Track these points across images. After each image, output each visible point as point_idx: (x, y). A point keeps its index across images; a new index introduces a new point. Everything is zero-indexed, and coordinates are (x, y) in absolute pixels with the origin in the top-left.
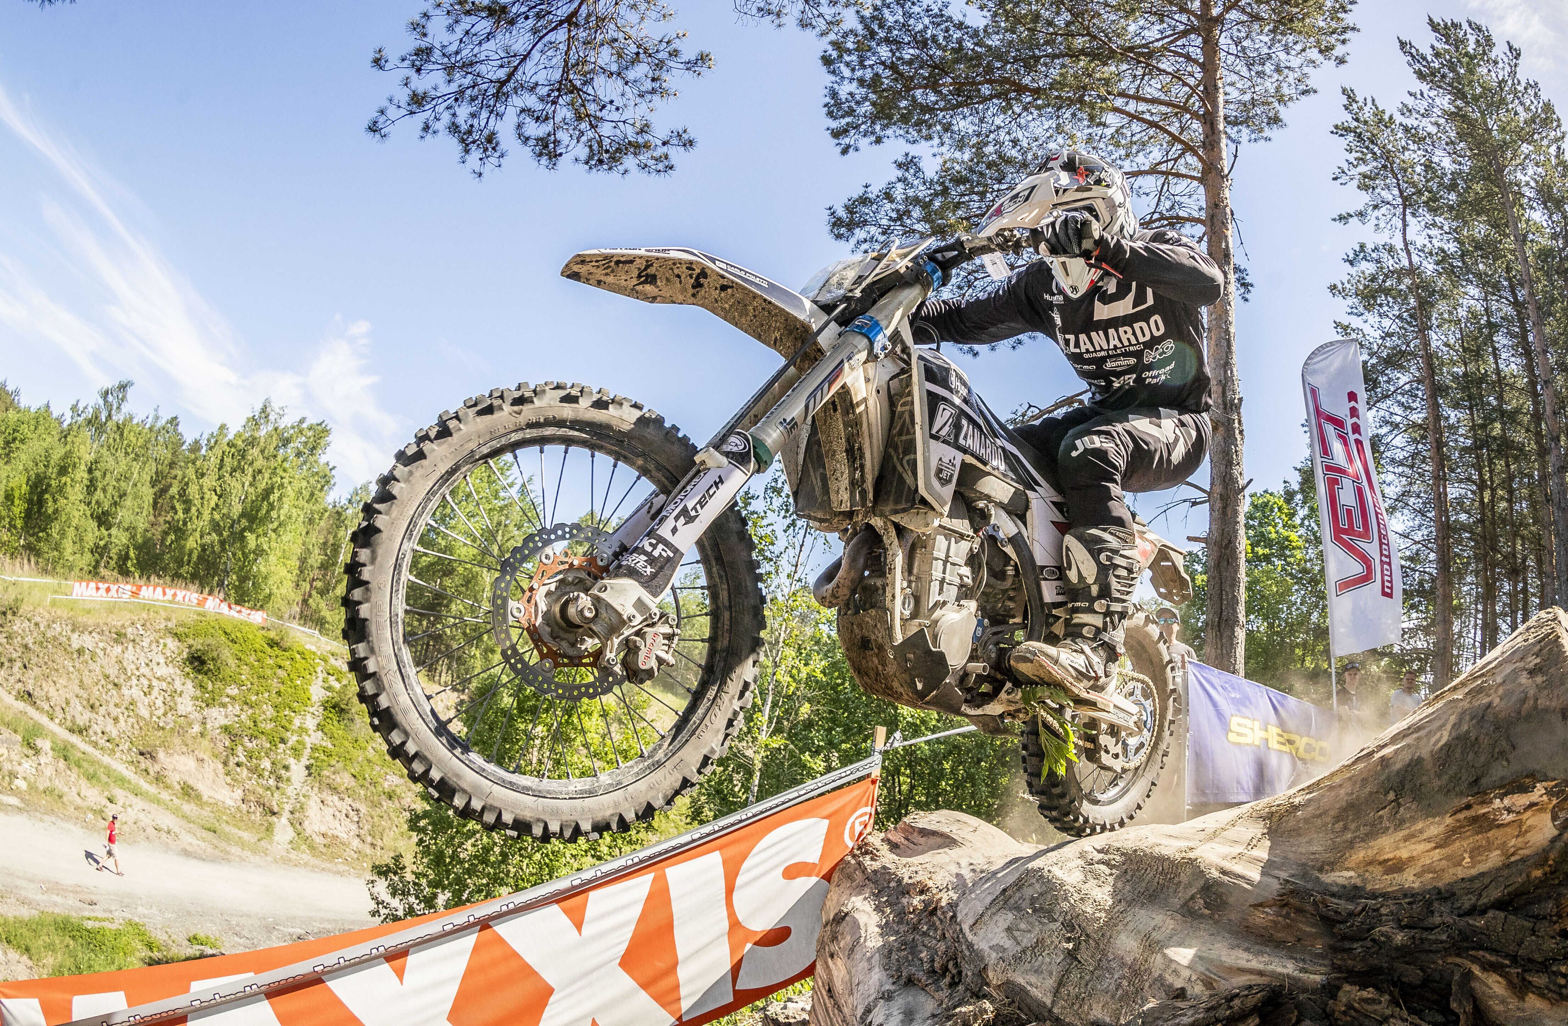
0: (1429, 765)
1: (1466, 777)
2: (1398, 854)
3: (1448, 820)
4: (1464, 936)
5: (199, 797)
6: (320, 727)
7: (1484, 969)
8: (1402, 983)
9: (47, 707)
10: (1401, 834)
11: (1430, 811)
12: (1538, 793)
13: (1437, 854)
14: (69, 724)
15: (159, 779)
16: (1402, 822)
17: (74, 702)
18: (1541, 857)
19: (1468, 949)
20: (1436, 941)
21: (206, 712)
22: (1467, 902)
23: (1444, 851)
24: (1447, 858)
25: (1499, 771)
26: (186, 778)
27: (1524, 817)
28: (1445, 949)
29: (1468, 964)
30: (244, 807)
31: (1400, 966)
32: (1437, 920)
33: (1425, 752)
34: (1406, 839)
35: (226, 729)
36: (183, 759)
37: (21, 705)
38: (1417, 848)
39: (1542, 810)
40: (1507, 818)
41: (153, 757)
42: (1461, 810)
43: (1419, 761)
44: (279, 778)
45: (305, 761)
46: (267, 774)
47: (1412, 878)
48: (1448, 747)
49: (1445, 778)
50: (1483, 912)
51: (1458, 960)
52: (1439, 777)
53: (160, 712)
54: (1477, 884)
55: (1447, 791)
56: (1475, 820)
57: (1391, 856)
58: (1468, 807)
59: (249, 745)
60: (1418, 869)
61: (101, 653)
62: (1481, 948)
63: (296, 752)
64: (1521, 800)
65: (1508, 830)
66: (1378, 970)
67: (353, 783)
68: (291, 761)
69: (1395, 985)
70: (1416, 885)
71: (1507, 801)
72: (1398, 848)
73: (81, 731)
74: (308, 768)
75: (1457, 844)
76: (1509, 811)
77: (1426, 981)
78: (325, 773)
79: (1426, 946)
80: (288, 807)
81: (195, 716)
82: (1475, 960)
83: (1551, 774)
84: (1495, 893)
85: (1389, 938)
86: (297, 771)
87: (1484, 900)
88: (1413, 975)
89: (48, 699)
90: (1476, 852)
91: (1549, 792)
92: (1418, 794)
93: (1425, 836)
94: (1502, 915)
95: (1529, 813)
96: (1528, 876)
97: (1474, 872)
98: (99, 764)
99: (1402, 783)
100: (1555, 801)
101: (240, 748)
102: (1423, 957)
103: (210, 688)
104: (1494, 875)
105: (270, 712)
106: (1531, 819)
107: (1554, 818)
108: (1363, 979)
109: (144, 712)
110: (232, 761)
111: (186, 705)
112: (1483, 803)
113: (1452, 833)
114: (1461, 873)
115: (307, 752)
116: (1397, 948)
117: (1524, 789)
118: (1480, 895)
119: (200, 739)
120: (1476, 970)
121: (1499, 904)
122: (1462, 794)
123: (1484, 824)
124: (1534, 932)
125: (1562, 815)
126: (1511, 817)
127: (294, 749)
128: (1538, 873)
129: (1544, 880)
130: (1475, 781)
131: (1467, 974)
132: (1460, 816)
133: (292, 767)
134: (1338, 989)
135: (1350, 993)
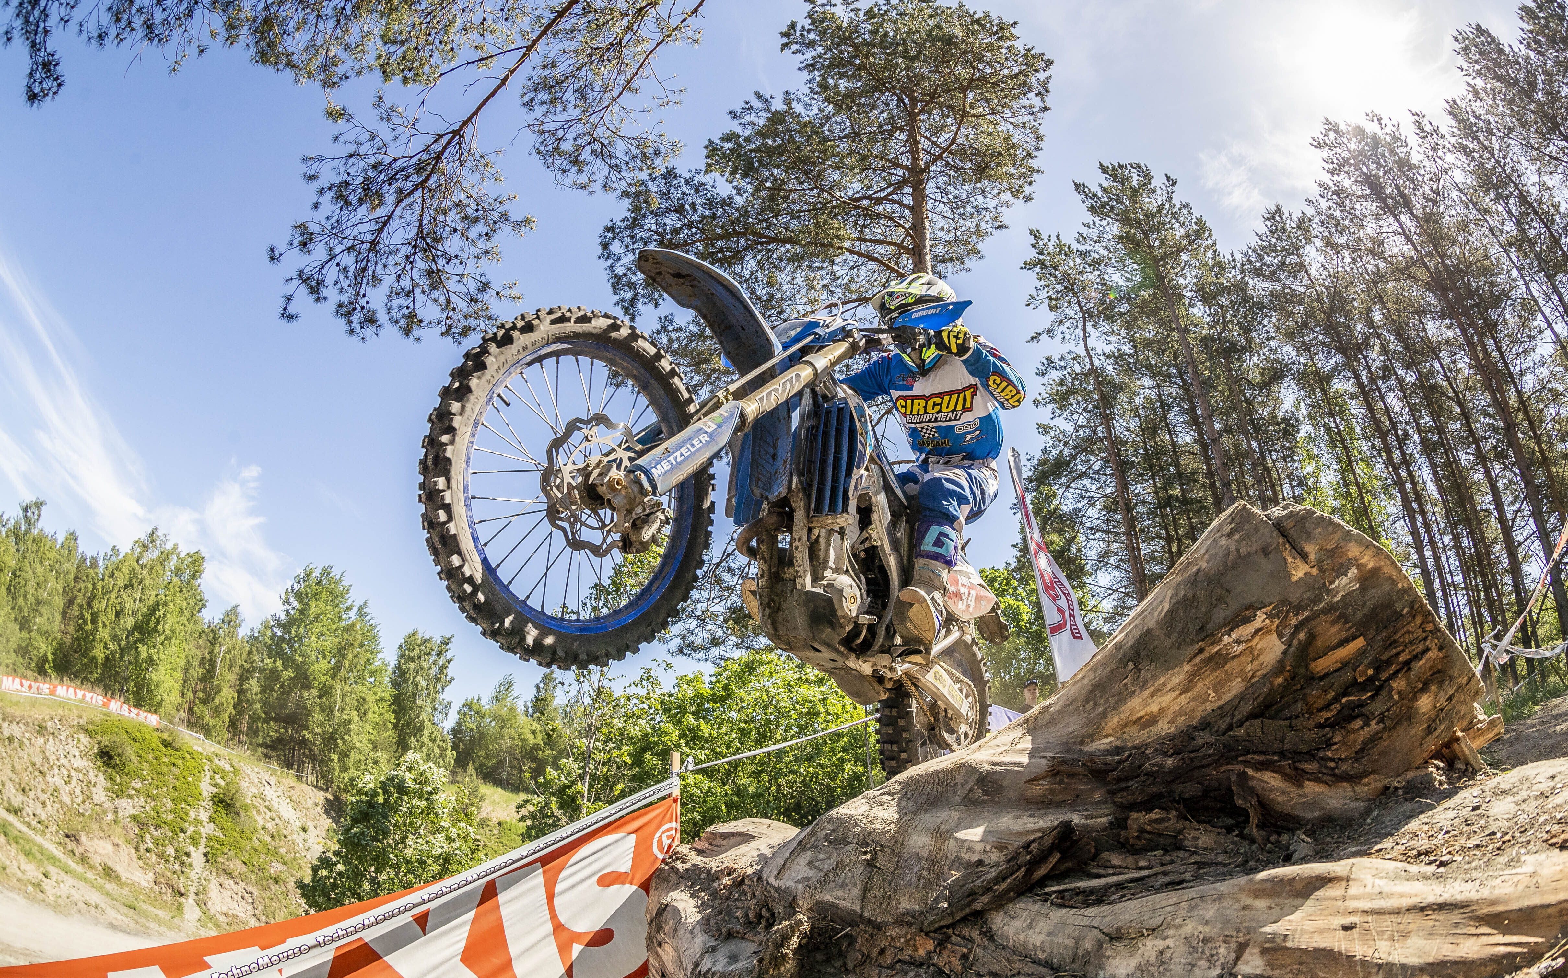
0: (1158, 632)
1: (1192, 628)
2: (1148, 709)
3: (1187, 667)
4: (1229, 748)
5: (118, 877)
6: (212, 819)
7: (1257, 769)
8: (1185, 800)
10: (1147, 692)
11: (1168, 665)
12: (1260, 619)
13: (1183, 699)
14: (5, 804)
15: (83, 859)
16: (1145, 684)
17: (9, 785)
18: (1279, 669)
19: (1237, 757)
20: (1205, 757)
21: (117, 802)
22: (1223, 725)
23: (1189, 695)
24: (1195, 699)
25: (1220, 614)
26: (106, 860)
27: (1253, 643)
28: (1216, 761)
29: (1240, 768)
30: (156, 889)
32: (1200, 742)
33: (1151, 623)
34: (1152, 695)
35: (134, 819)
36: (101, 842)
38: (1165, 700)
39: (1269, 632)
40: (1238, 649)
41: (77, 840)
42: (1195, 656)
43: (1149, 632)
44: (183, 865)
45: (202, 850)
46: (172, 860)
47: (1166, 726)
48: (1170, 611)
49: (1174, 636)
50: (1241, 724)
51: (1229, 767)
52: (1168, 635)
53: (79, 801)
54: (1228, 708)
55: (1178, 645)
56: (1210, 659)
57: (1143, 713)
58: (1201, 651)
59: (155, 834)
60: (1170, 717)
61: (27, 743)
62: (1248, 753)
63: (195, 841)
64: (1246, 630)
65: (1242, 658)
66: (1160, 796)
67: (244, 869)
68: (191, 849)
69: (1178, 802)
70: (1172, 730)
71: (1234, 635)
72: (1147, 705)
73: (16, 812)
74: (205, 855)
75: (1200, 685)
76: (1238, 642)
77: (1206, 793)
78: (220, 859)
79: (1197, 763)
80: (193, 890)
81: (108, 805)
82: (1246, 763)
83: (1267, 601)
84: (1246, 708)
85: (1160, 766)
86: (197, 857)
87: (1238, 717)
88: (1192, 789)
90: (1218, 687)
91: (1269, 616)
92: (1153, 657)
93: (1169, 687)
94: (1258, 722)
95: (1257, 638)
96: (1271, 684)
97: (1220, 703)
99: (1138, 654)
100: (1277, 622)
101: (148, 837)
102: (1196, 773)
103: (119, 782)
104: (1241, 697)
105: (170, 805)
106: (1259, 643)
107: (1280, 636)
108: (1147, 806)
109: (66, 799)
110: (142, 847)
111: (100, 796)
112: (1212, 644)
113: (1193, 678)
114: (1209, 707)
115: (203, 842)
116: (1170, 772)
117: (1247, 620)
118: (1233, 715)
119: (114, 826)
120: (1251, 772)
121: (1253, 716)
122: (1193, 642)
123: (1219, 660)
124: (1291, 728)
125: (1287, 632)
126: (1242, 647)
127: (192, 838)
128: (1280, 680)
129: (1286, 687)
130: (1202, 628)
131: (1243, 776)
132: (1197, 660)
133: (193, 854)
134: (1126, 819)
135: (1139, 819)
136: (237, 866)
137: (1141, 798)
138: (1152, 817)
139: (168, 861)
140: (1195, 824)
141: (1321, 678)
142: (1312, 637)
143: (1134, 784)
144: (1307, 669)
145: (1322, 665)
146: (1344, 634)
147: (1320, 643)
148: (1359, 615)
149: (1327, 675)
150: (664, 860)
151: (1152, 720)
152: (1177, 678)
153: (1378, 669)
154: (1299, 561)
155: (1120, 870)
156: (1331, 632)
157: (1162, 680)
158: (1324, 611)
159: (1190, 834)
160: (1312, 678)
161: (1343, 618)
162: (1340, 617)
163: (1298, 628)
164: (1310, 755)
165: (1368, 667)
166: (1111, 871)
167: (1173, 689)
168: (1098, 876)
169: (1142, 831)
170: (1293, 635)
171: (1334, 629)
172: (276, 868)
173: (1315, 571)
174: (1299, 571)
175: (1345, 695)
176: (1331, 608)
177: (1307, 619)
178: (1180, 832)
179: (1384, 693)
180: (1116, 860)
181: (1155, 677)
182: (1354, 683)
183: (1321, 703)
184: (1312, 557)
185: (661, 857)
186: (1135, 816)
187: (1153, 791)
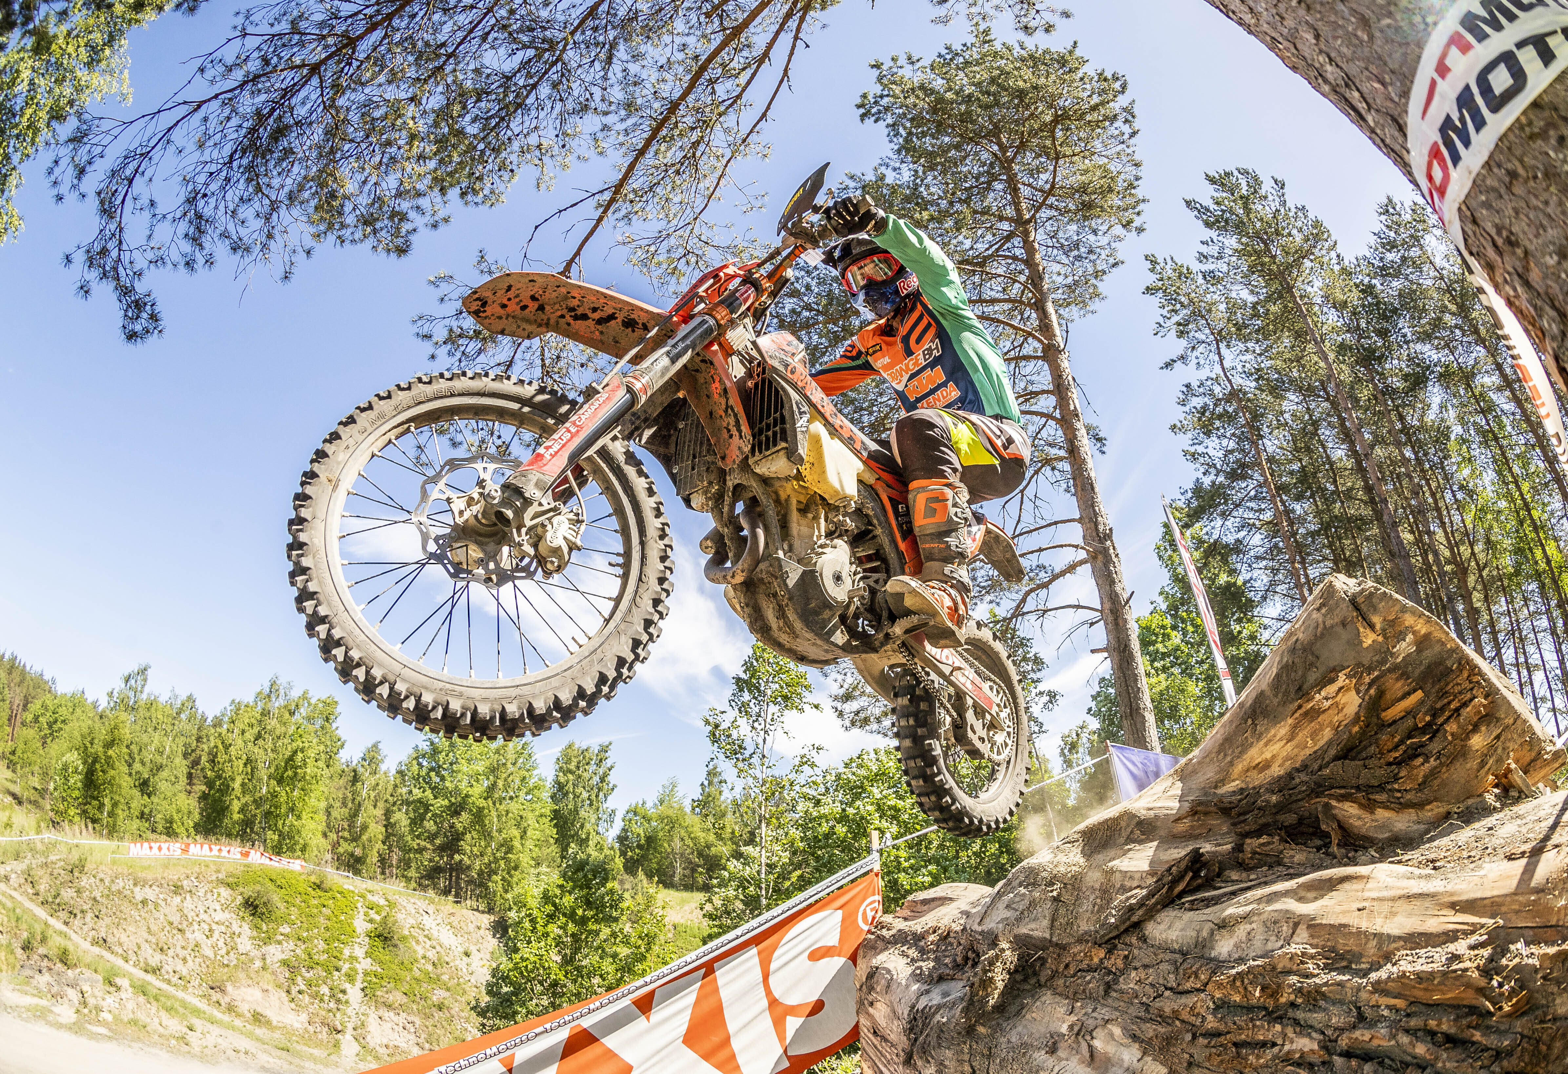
0: (1268, 693)
1: (1293, 689)
2: (1263, 756)
3: (1290, 721)
4: (1318, 784)
5: (268, 1023)
6: (368, 954)
7: (1339, 800)
8: (1285, 826)
9: (120, 951)
10: (1262, 743)
11: (1276, 719)
12: (1342, 679)
13: (1289, 747)
14: (142, 965)
15: (231, 1009)
16: (1261, 735)
18: (1357, 719)
19: (1324, 791)
20: (1300, 792)
21: (264, 949)
22: (1316, 766)
23: (1293, 743)
24: (1297, 746)
25: (1313, 676)
26: (255, 1006)
27: (1338, 698)
28: (1308, 796)
29: (1327, 799)
30: (311, 1029)
31: (1281, 818)
32: (1297, 780)
33: (1263, 685)
34: (1266, 745)
35: (285, 963)
36: (249, 990)
37: (96, 950)
38: (1275, 748)
39: (1348, 690)
40: (1327, 704)
41: (223, 991)
42: (1295, 711)
43: (1262, 693)
44: (338, 1001)
45: (359, 985)
46: (326, 998)
47: (1277, 769)
48: (1277, 675)
49: (1280, 695)
50: (1328, 764)
51: (1318, 799)
52: (1276, 696)
53: (223, 952)
54: (1320, 752)
55: (1284, 703)
56: (1306, 714)
57: (1260, 759)
58: (1300, 707)
59: (307, 975)
60: (1280, 761)
61: (163, 903)
62: (1332, 788)
63: (350, 977)
64: (1332, 689)
65: (1331, 711)
66: (1266, 825)
67: (405, 1000)
68: (347, 986)
69: (1280, 829)
70: (1280, 772)
71: (1323, 693)
72: (1263, 752)
73: (155, 971)
74: (363, 990)
75: (1300, 734)
76: (1327, 699)
77: (1301, 820)
78: (379, 993)
79: (1294, 797)
80: (350, 1026)
81: (255, 953)
82: (1330, 795)
83: (1346, 664)
84: (1332, 752)
85: (1267, 801)
86: (354, 993)
87: (1326, 759)
88: (1290, 819)
89: (120, 944)
90: (1314, 735)
91: (1348, 676)
92: (1265, 713)
93: (1278, 737)
94: (1340, 762)
95: (1340, 694)
96: (1350, 733)
97: (1315, 748)
98: (176, 999)
99: (1254, 711)
100: (1354, 680)
101: (299, 978)
102: (1294, 806)
103: (264, 928)
104: (1329, 743)
105: (322, 945)
106: (1342, 699)
107: (1358, 692)
108: (1258, 832)
109: (209, 953)
110: (294, 990)
111: (245, 944)
112: (1308, 700)
113: (1295, 727)
114: (1308, 752)
115: (360, 977)
116: (1275, 806)
117: (1332, 681)
118: (1323, 758)
119: (262, 973)
120: (1334, 803)
121: (1337, 758)
122: (1293, 701)
123: (1314, 714)
124: (1365, 767)
125: (1363, 688)
126: (1330, 702)
127: (348, 975)
128: (1356, 729)
129: (1363, 733)
130: (1300, 689)
131: (1327, 806)
132: (1297, 715)
133: (349, 991)
134: (1243, 844)
135: (1252, 843)
136: (397, 997)
137: (1254, 827)
138: (1261, 841)
139: (322, 1000)
140: (1293, 846)
141: (1390, 725)
142: (1381, 694)
143: (1250, 816)
144: (1378, 718)
145: (1391, 714)
146: (1406, 688)
147: (1389, 696)
148: (1417, 672)
149: (1394, 722)
151: (1264, 766)
152: (1283, 729)
153: (1434, 716)
154: (1368, 631)
156: (1397, 687)
157: (1273, 732)
158: (1389, 670)
159: (1288, 853)
160: (1383, 726)
161: (1405, 675)
162: (1402, 675)
163: (1370, 685)
164: (1381, 788)
165: (1426, 714)
167: (1281, 740)
168: (1220, 887)
169: (1254, 852)
170: (1367, 690)
171: (1399, 684)
172: (440, 994)
173: (1380, 639)
174: (1369, 638)
175: (1409, 737)
176: (1395, 668)
177: (1377, 678)
178: (1281, 852)
179: (1440, 735)
180: (1233, 875)
181: (1267, 730)
182: (1416, 728)
183: (1390, 745)
184: (1378, 627)
185: (866, 927)
186: (1248, 841)
187: (1263, 821)
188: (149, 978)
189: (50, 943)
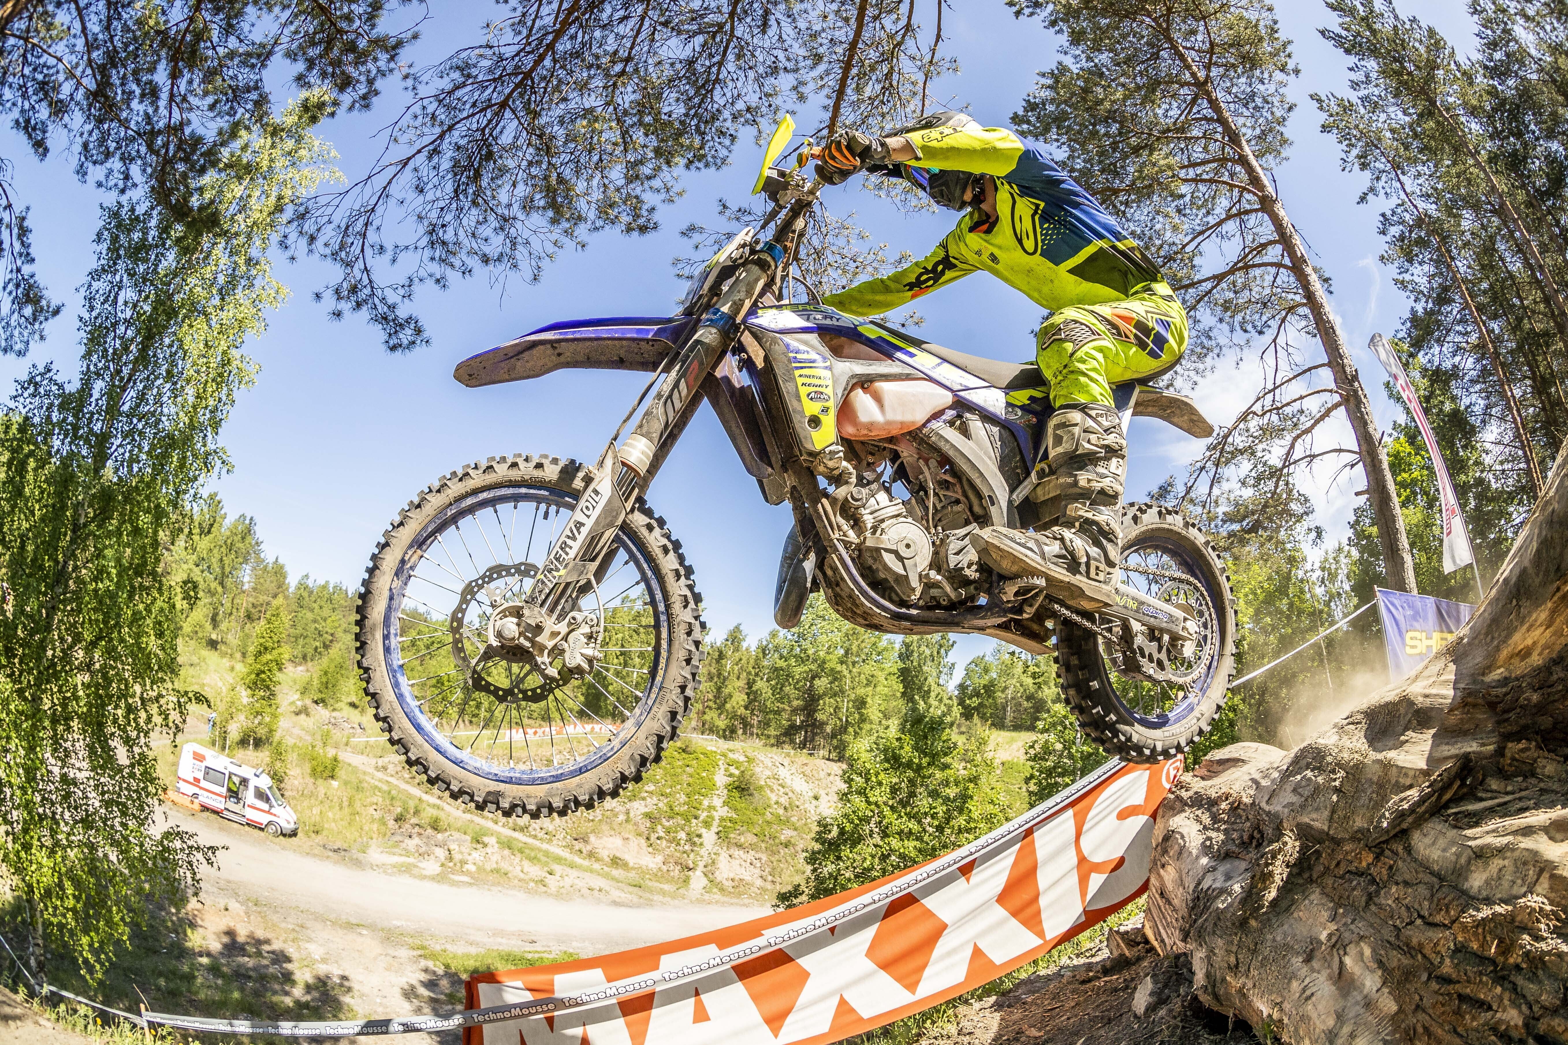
2: (1526, 643)
3: (1549, 604)
5: (626, 865)
6: (726, 803)
8: (1542, 731)
10: (1525, 627)
11: (1537, 601)
13: (1549, 634)
15: (591, 855)
16: (1524, 617)
26: (615, 852)
30: (665, 867)
34: (1529, 629)
35: (647, 815)
36: (611, 839)
37: (468, 816)
41: (585, 841)
44: (693, 844)
45: (714, 829)
46: (682, 842)
57: (1521, 647)
59: (666, 823)
60: (1539, 649)
63: (707, 823)
66: (1527, 726)
67: (755, 839)
68: (704, 830)
69: (1538, 733)
72: (1524, 639)
74: (717, 833)
78: (732, 835)
79: (1551, 698)
80: (701, 863)
85: (1530, 699)
86: (709, 836)
88: (1546, 721)
92: (1529, 594)
93: (1538, 622)
98: (541, 851)
101: (659, 827)
102: (1551, 707)
105: (683, 798)
108: (1518, 735)
110: (653, 837)
115: (716, 822)
116: (1536, 706)
119: (626, 826)
122: (1552, 582)
133: (704, 835)
134: (1504, 748)
135: (1513, 747)
136: (749, 838)
137: (1515, 728)
138: (1521, 746)
139: (678, 844)
140: (1547, 754)
143: (1512, 715)
150: (1170, 790)
151: (1525, 654)
152: (1542, 614)
155: (1496, 794)
157: (1533, 615)
159: (1541, 763)
166: (1489, 795)
167: (1540, 625)
168: (1481, 800)
169: (1513, 759)
172: (787, 834)
178: (1535, 761)
180: (1494, 784)
181: (1528, 613)
185: (1168, 786)
186: (1510, 745)
187: (1523, 721)
188: (517, 835)
189: (423, 815)
